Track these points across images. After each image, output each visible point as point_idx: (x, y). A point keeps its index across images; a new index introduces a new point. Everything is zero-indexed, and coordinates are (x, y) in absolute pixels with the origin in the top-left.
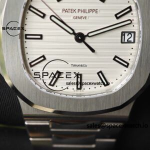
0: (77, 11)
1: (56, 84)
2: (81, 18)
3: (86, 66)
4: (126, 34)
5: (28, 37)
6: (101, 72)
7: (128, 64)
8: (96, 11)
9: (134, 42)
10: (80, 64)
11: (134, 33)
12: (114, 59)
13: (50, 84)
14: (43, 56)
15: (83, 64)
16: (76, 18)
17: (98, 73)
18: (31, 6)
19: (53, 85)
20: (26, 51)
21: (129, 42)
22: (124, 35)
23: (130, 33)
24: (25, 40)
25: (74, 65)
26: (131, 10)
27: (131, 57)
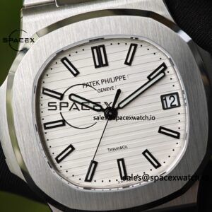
0: (100, 82)
1: (94, 178)
2: (106, 89)
3: (126, 147)
4: (168, 98)
5: (47, 126)
6: (147, 151)
7: (179, 134)
8: (123, 77)
9: (179, 105)
10: (119, 146)
11: (177, 94)
12: (160, 131)
13: (86, 180)
14: (71, 146)
15: (122, 145)
16: (101, 91)
17: (144, 153)
18: (44, 89)
19: (90, 181)
20: (49, 144)
21: (173, 106)
22: (165, 99)
23: (171, 95)
24: (45, 131)
25: (111, 150)
26: (166, 68)
27: (181, 125)
